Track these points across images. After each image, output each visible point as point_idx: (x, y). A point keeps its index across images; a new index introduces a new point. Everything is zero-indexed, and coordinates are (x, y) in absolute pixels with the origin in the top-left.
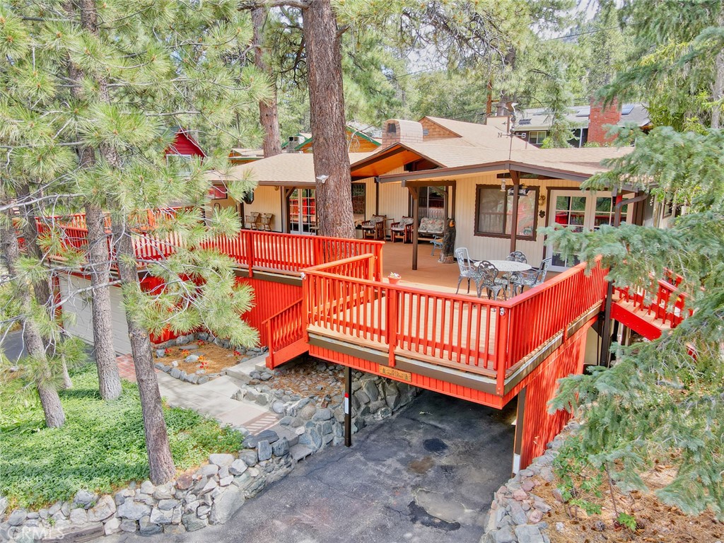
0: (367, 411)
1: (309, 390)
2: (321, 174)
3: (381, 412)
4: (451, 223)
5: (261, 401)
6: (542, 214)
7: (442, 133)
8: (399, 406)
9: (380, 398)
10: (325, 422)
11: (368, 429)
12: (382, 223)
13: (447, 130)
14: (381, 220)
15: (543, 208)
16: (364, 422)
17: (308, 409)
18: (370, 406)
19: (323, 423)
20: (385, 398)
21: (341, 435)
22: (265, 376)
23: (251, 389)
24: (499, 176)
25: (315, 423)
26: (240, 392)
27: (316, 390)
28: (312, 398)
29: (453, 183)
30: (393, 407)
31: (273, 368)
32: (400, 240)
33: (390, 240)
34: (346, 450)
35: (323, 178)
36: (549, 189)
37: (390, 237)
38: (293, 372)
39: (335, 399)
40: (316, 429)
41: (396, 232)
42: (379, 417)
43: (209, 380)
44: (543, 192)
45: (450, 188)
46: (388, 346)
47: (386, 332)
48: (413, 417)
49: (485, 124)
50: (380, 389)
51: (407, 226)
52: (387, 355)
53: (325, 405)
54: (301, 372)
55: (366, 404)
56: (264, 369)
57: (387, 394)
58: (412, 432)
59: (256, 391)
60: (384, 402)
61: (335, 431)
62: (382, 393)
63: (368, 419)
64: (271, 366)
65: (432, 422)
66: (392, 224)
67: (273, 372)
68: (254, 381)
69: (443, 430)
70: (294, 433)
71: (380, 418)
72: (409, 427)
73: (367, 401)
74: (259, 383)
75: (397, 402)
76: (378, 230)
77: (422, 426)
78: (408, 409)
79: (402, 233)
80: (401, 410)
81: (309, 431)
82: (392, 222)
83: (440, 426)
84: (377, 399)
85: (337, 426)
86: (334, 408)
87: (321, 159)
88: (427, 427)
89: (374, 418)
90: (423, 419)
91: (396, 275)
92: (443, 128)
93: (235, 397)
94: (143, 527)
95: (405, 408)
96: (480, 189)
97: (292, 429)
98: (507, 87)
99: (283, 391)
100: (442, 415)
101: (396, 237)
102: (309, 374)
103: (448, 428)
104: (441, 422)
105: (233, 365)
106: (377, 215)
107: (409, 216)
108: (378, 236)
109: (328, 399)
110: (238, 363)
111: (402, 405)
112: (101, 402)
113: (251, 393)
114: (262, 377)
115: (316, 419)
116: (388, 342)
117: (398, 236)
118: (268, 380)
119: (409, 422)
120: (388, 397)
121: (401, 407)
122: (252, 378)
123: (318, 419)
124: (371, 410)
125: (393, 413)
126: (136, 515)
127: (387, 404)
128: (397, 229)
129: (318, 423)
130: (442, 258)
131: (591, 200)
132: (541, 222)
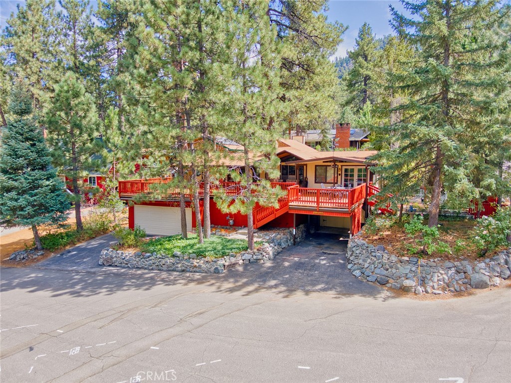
6: (340, 175)
10: (286, 239)
13: (284, 143)
15: (340, 173)
24: (323, 162)
29: (306, 165)
34: (294, 246)
36: (342, 166)
44: (340, 167)
45: (305, 167)
46: (317, 205)
47: (317, 202)
52: (317, 208)
53: (284, 235)
58: (311, 242)
64: (256, 228)
67: (258, 230)
86: (286, 236)
94: (251, 261)
96: (316, 166)
99: (266, 233)
126: (249, 258)
131: (356, 169)
132: (339, 177)
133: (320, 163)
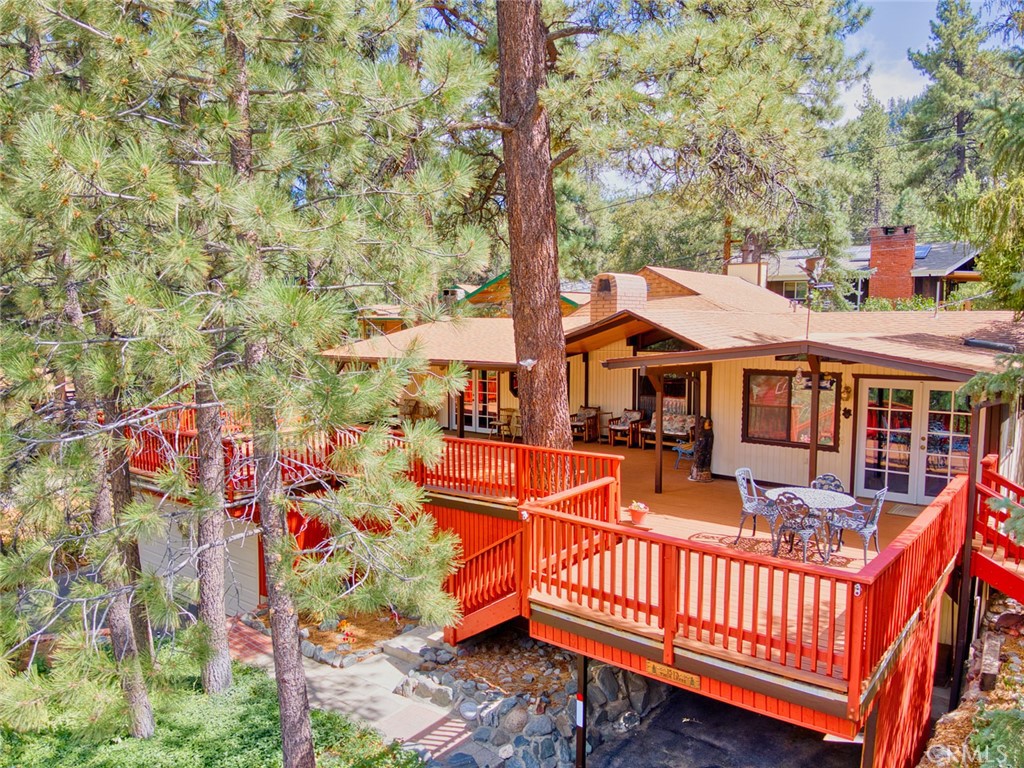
0: (603, 718)
1: (514, 681)
2: (526, 358)
3: (625, 719)
4: (706, 424)
5: (439, 699)
6: (847, 413)
7: (670, 289)
8: (648, 709)
9: (621, 696)
10: (544, 738)
11: (607, 747)
12: (595, 418)
13: (678, 284)
14: (593, 413)
15: (847, 404)
16: (601, 736)
17: (515, 716)
18: (607, 708)
19: (541, 739)
20: (628, 696)
21: (567, 758)
22: (444, 656)
23: (423, 679)
24: (778, 359)
25: (529, 739)
26: (407, 683)
27: (524, 681)
28: (520, 696)
29: (708, 367)
30: (641, 710)
31: (455, 644)
32: (623, 443)
33: (607, 443)
35: (528, 363)
36: (857, 377)
37: (606, 437)
38: (484, 650)
39: (555, 698)
40: (531, 749)
41: (616, 431)
42: (622, 726)
43: (358, 661)
44: (848, 381)
45: (703, 375)
46: (662, 632)
47: (661, 611)
48: (673, 728)
49: (725, 272)
50: (621, 682)
51: (632, 423)
52: (661, 646)
53: (541, 710)
54: (496, 650)
55: (602, 706)
56: (441, 644)
57: (630, 689)
58: (675, 753)
59: (432, 683)
60: (627, 701)
61: (558, 753)
62: (623, 687)
63: (606, 730)
64: (452, 640)
65: (703, 737)
66: (610, 421)
67: (455, 650)
68: (426, 664)
69: (724, 751)
70: (496, 755)
71: (624, 730)
72: (670, 745)
73: (602, 701)
74: (434, 669)
75: (647, 701)
76: (589, 427)
77: (689, 744)
78: (662, 714)
79: (624, 433)
80: (653, 715)
81: (521, 754)
82: (609, 417)
83: (717, 743)
84: (617, 698)
85: (562, 743)
86: (555, 715)
87: (526, 338)
88: (699, 745)
89: (614, 729)
90: (689, 731)
91: (642, 506)
92: (673, 282)
93: (399, 691)
95: (658, 711)
96: (749, 375)
97: (493, 749)
98: (756, 224)
99: (474, 684)
100: (717, 725)
101: (617, 438)
102: (508, 653)
103: (730, 748)
104: (718, 736)
105: (391, 637)
106: (586, 406)
107: (634, 409)
108: (589, 436)
109: (546, 699)
110: (398, 633)
111: (653, 706)
112: (204, 698)
113: (424, 686)
114: (439, 659)
115: (530, 732)
116: (662, 625)
117: (619, 438)
118: (447, 663)
119: (669, 736)
120: (633, 694)
121: (653, 710)
122: (422, 659)
123: (533, 733)
124: (610, 716)
125: (642, 720)
127: (631, 706)
128: (618, 428)
129: (534, 739)
130: (694, 474)
131: (921, 393)
132: (846, 424)
133: (768, 362)
